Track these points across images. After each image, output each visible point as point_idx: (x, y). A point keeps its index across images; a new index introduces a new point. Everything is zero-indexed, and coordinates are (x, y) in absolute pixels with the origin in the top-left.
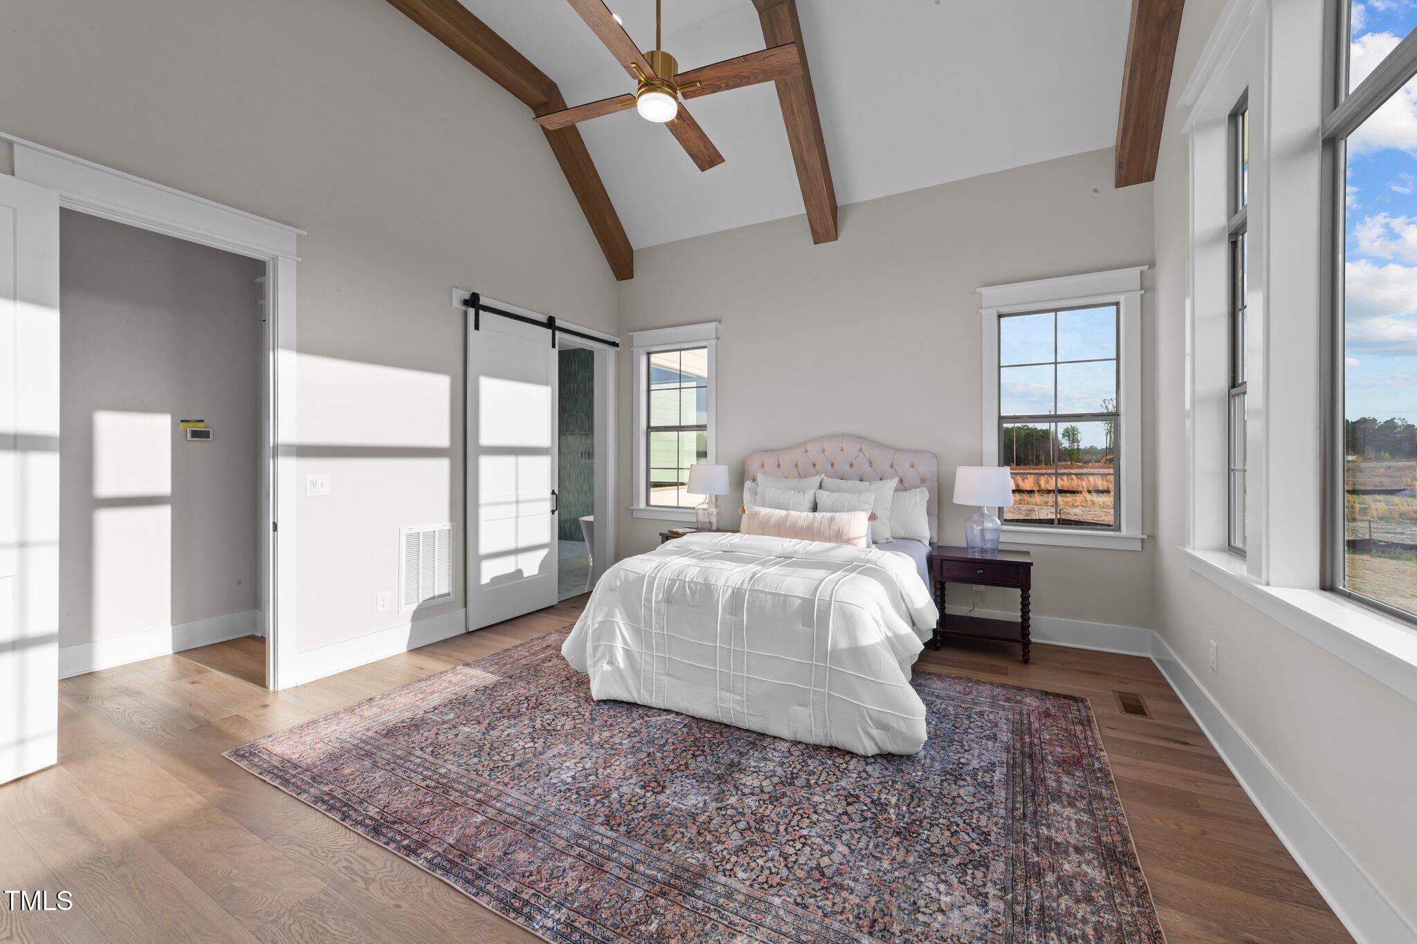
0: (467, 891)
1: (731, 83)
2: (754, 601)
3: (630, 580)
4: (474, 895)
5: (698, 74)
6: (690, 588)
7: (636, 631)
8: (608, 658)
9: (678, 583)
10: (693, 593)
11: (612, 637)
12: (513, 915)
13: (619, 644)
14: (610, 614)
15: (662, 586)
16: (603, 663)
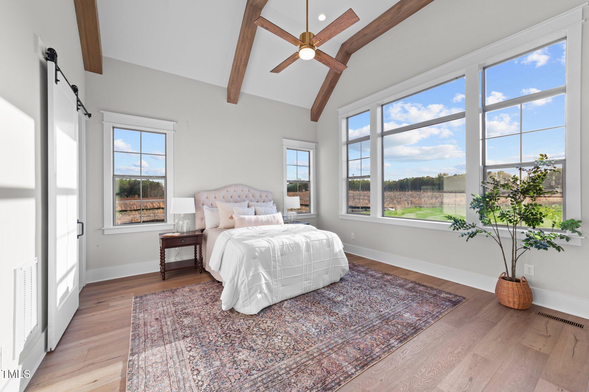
0: (378, 360)
1: (325, 63)
2: (313, 244)
3: (263, 251)
4: (380, 359)
5: (323, 54)
6: (291, 247)
7: (269, 273)
8: (259, 290)
9: (285, 246)
10: (292, 248)
11: (260, 280)
12: (392, 350)
13: (263, 281)
14: (257, 269)
15: (279, 249)
16: (257, 294)
